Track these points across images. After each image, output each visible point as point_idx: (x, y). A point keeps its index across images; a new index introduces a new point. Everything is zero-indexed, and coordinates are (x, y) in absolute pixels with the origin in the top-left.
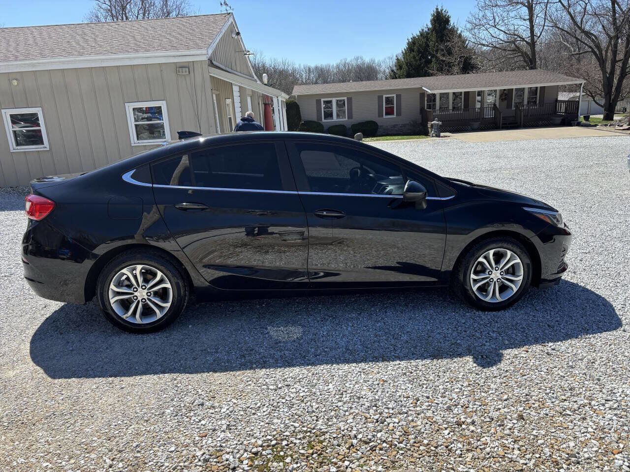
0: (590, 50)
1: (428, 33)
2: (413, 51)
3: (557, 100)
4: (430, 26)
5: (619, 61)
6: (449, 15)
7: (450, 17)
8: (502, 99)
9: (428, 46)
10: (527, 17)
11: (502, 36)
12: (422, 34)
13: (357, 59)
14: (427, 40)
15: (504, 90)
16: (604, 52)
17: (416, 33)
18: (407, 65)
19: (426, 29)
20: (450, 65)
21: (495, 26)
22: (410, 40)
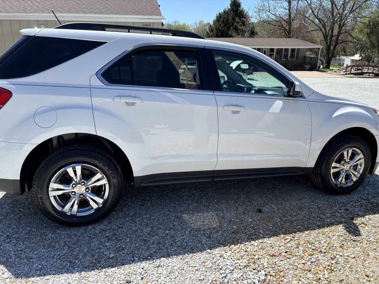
0: (319, 29)
1: (228, 12)
2: (220, 22)
3: (305, 56)
4: (229, 7)
5: (335, 36)
6: (240, 2)
7: (241, 3)
8: (277, 54)
9: (228, 19)
10: (287, 8)
11: (274, 17)
12: (225, 12)
13: (175, 22)
14: (228, 16)
15: (279, 49)
16: (327, 31)
17: (221, 11)
18: (216, 30)
19: (227, 9)
20: (243, 31)
21: (269, 12)
22: (218, 15)
